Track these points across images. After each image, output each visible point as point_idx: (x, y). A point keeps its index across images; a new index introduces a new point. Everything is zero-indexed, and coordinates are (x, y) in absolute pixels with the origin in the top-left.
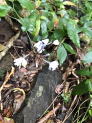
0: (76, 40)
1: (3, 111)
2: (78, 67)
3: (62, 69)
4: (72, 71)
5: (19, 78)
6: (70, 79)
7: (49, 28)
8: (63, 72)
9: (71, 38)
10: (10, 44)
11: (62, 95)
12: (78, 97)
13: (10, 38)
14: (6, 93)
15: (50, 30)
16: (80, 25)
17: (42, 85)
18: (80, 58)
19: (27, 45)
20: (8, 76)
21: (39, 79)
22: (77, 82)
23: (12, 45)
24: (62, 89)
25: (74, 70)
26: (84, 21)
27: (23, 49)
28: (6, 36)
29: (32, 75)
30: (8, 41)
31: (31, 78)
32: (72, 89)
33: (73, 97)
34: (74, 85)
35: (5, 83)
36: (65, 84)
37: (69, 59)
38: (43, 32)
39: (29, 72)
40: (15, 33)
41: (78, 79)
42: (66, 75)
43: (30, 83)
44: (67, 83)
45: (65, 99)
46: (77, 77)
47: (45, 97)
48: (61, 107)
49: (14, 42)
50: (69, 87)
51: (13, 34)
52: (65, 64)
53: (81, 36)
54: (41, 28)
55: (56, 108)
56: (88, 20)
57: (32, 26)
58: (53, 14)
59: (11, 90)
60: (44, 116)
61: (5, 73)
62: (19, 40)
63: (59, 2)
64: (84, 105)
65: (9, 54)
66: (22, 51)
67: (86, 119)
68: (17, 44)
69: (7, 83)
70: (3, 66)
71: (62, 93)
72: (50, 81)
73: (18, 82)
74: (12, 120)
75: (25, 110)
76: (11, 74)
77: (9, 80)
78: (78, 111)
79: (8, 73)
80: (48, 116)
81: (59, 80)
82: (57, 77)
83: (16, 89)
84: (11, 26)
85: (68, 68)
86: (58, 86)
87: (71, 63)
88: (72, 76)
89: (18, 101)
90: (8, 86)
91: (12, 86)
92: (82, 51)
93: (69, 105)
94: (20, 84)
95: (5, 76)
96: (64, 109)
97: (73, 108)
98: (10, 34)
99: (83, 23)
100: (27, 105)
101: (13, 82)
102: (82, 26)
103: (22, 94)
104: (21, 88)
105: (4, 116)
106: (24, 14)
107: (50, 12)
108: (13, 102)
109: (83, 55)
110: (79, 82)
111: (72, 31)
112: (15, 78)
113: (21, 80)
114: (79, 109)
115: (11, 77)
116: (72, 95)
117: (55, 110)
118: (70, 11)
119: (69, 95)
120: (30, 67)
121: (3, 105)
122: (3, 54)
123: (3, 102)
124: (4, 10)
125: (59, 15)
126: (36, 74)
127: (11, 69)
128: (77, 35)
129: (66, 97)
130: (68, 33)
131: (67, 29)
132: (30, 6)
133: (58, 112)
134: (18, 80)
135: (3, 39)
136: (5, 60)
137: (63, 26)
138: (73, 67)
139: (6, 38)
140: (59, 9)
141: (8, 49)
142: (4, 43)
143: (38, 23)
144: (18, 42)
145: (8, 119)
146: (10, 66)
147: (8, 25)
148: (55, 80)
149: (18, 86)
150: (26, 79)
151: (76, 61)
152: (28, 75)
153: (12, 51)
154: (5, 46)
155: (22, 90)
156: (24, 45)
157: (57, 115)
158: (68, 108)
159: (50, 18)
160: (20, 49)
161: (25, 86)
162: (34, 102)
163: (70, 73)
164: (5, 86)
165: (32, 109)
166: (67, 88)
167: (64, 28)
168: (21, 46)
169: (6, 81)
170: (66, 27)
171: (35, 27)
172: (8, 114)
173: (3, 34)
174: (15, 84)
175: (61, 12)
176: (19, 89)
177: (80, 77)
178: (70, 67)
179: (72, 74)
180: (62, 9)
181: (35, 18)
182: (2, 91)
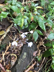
0: (43, 27)
1: (5, 66)
3: (37, 42)
4: (42, 43)
5: (13, 48)
6: (41, 48)
8: (37, 44)
9: (41, 27)
10: (8, 30)
12: (46, 58)
13: (8, 27)
17: (26, 52)
18: (46, 36)
20: (8, 48)
21: (24, 49)
23: (9, 31)
24: (37, 54)
27: (15, 33)
28: (6, 26)
29: (20, 47)
31: (20, 48)
32: (42, 54)
33: (43, 58)
34: (44, 51)
35: (6, 51)
36: (38, 51)
37: (40, 37)
39: (19, 45)
41: (45, 48)
42: (39, 46)
43: (19, 51)
44: (40, 50)
45: (39, 59)
46: (45, 47)
47: (27, 58)
48: (36, 64)
49: (10, 29)
50: (41, 53)
51: (10, 24)
52: (38, 40)
54: (24, 22)
55: (34, 64)
56: (50, 15)
57: (19, 22)
59: (9, 55)
60: (27, 69)
64: (50, 62)
65: (8, 35)
66: (14, 33)
67: (50, 70)
68: (12, 30)
69: (7, 51)
70: (5, 42)
71: (37, 56)
72: (30, 49)
73: (13, 51)
74: (10, 71)
75: (17, 66)
76: (9, 46)
77: (8, 50)
78: (46, 66)
79: (7, 46)
80: (29, 69)
81: (35, 49)
82: (34, 47)
83: (12, 55)
85: (40, 42)
86: (35, 52)
87: (42, 39)
88: (42, 46)
89: (13, 61)
90: (8, 53)
91: (10, 53)
92: (47, 32)
93: (41, 62)
94: (14, 52)
95: (6, 47)
96: (38, 65)
97: (43, 64)
98: (8, 24)
100: (18, 63)
101: (10, 51)
103: (15, 57)
104: (14, 54)
105: (6, 69)
108: (11, 61)
109: (48, 34)
110: (46, 50)
111: (41, 23)
112: (11, 49)
113: (14, 49)
117: (33, 65)
118: (40, 11)
119: (41, 57)
120: (19, 42)
121: (5, 63)
122: (5, 36)
123: (5, 62)
127: (9, 43)
128: (44, 25)
129: (39, 58)
130: (39, 24)
131: (38, 22)
133: (35, 66)
136: (6, 39)
137: (36, 20)
138: (43, 41)
139: (6, 27)
141: (7, 33)
143: (23, 20)
144: (12, 29)
145: (8, 71)
146: (8, 42)
148: (33, 49)
149: (13, 53)
150: (17, 49)
151: (44, 38)
152: (18, 47)
153: (9, 34)
154: (5, 31)
155: (15, 55)
156: (16, 30)
157: (34, 68)
158: (40, 64)
160: (13, 32)
161: (17, 52)
162: (22, 61)
163: (41, 45)
164: (6, 53)
165: (21, 65)
166: (39, 53)
168: (14, 31)
169: (7, 50)
171: (21, 22)
172: (8, 68)
173: (4, 25)
176: (13, 54)
178: (41, 41)
179: (42, 45)
181: (21, 18)
182: (5, 55)
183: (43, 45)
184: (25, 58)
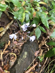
0: (46, 24)
1: (3, 66)
2: (48, 41)
4: (44, 43)
5: (13, 47)
6: (43, 47)
7: (30, 18)
8: (39, 43)
9: (44, 23)
10: (8, 27)
11: (39, 57)
12: (48, 58)
13: (7, 24)
14: (5, 56)
15: (31, 18)
16: (49, 16)
17: (26, 51)
18: (49, 35)
19: (17, 28)
21: (24, 48)
22: (47, 50)
23: (9, 28)
24: (38, 54)
25: (46, 42)
26: (51, 13)
27: (15, 30)
28: (5, 22)
29: (21, 46)
30: (6, 25)
31: (20, 47)
32: (44, 54)
33: (45, 58)
34: (46, 51)
35: (5, 50)
36: (40, 50)
37: (43, 36)
38: (27, 20)
39: (19, 44)
40: (10, 21)
41: (48, 47)
42: (41, 46)
43: (19, 50)
44: (42, 50)
45: (40, 60)
46: (48, 46)
47: (28, 58)
48: (38, 65)
49: (10, 26)
50: (43, 53)
51: (9, 21)
52: (40, 39)
53: (50, 22)
54: (25, 18)
55: (35, 65)
56: (54, 12)
57: (20, 16)
58: (33, 9)
59: (8, 54)
60: (28, 70)
61: (5, 44)
62: (13, 25)
63: (36, 2)
64: (52, 63)
65: (7, 33)
66: (14, 31)
67: (53, 71)
68: (12, 27)
70: (4, 40)
71: (38, 56)
72: (31, 49)
73: (12, 50)
74: (9, 72)
75: (16, 66)
76: (8, 45)
77: (7, 48)
78: (49, 67)
79: (6, 44)
80: (30, 70)
81: (37, 49)
82: (36, 46)
83: (11, 54)
84: (8, 17)
85: (42, 41)
86: (36, 52)
87: (44, 38)
88: (44, 46)
89: (12, 60)
90: (7, 52)
91: (9, 52)
92: (50, 31)
93: (43, 63)
94: (13, 50)
95: (5, 46)
96: (40, 65)
97: (45, 65)
98: (8, 21)
99: (51, 14)
100: (17, 63)
101: (9, 50)
102: (50, 16)
103: (15, 57)
104: (14, 53)
105: (4, 69)
106: (15, 10)
107: (31, 8)
108: (9, 61)
109: (51, 33)
110: (49, 50)
111: (44, 19)
112: (10, 47)
113: (14, 48)
114: (49, 65)
115: (8, 46)
116: (44, 57)
117: (34, 66)
118: (43, 7)
119: (43, 57)
120: (19, 41)
121: (4, 63)
122: (4, 33)
123: (3, 61)
124: (4, 7)
125: (36, 10)
126: (23, 45)
127: (8, 42)
128: (47, 22)
129: (41, 58)
130: (42, 20)
131: (41, 18)
132: (19, 5)
133: (36, 67)
134: (12, 48)
135: (4, 24)
136: (5, 37)
137: (39, 16)
138: (45, 41)
139: (5, 24)
140: (36, 6)
141: (6, 30)
142: (4, 26)
143: (24, 14)
144: (12, 26)
145: (7, 71)
146: (8, 40)
147: (6, 16)
148: (34, 48)
149: (12, 52)
150: (17, 48)
151: (47, 37)
152: (18, 45)
153: (9, 31)
154: (4, 28)
156: (16, 28)
157: (35, 69)
158: (42, 65)
159: (31, 11)
160: (13, 30)
161: (17, 52)
162: (22, 61)
163: (43, 44)
164: (5, 52)
165: (21, 65)
166: (41, 53)
167: (39, 17)
168: (14, 28)
170: (41, 17)
171: (22, 17)
172: (7, 68)
173: (3, 22)
174: (10, 50)
175: (37, 8)
176: (13, 53)
177: (49, 46)
178: (44, 41)
180: (38, 6)
181: (22, 12)
182: (3, 55)
183: (45, 44)
184: (26, 58)
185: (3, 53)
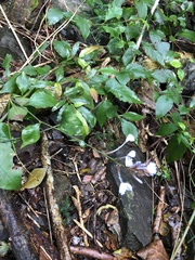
1: (105, 247)
4: (146, 132)
5: (89, 193)
6: (153, 146)
9: (125, 100)
10: (47, 159)
11: (158, 174)
12: (178, 162)
18: (144, 106)
20: (77, 202)
23: (50, 158)
25: (147, 128)
27: (64, 151)
29: (103, 177)
31: (104, 182)
32: (164, 158)
34: (163, 149)
35: (80, 213)
39: (97, 176)
41: (161, 138)
42: (144, 144)
43: (109, 189)
44: (152, 153)
45: (165, 177)
47: (140, 192)
48: (167, 190)
55: (163, 196)
57: (77, 126)
60: (155, 216)
65: (55, 172)
66: (65, 155)
68: (53, 150)
69: (83, 211)
70: (60, 194)
73: (94, 200)
74: (124, 249)
75: (130, 227)
76: (78, 196)
79: (73, 198)
80: (160, 213)
89: (112, 222)
90: (87, 212)
93: (174, 179)
96: (172, 189)
97: (182, 179)
100: (127, 219)
101: (88, 204)
103: (111, 210)
105: (111, 252)
108: (107, 228)
110: (166, 142)
111: (119, 89)
112: (86, 198)
113: (94, 193)
114: (190, 175)
117: (162, 198)
119: (166, 167)
120: (92, 169)
126: (106, 171)
128: (128, 89)
129: (164, 173)
133: (168, 198)
136: (58, 184)
138: (143, 125)
141: (50, 168)
143: (79, 115)
145: (119, 252)
149: (99, 204)
150: (98, 188)
152: (98, 181)
155: (108, 206)
156: (62, 144)
157: (168, 203)
158: (175, 184)
161: (106, 197)
162: (133, 209)
163: (146, 137)
164: (84, 217)
165: (137, 218)
166: (157, 160)
168: (59, 148)
172: (113, 246)
178: (141, 128)
182: (85, 224)
183: (150, 134)
184: (135, 196)
185: (82, 222)
